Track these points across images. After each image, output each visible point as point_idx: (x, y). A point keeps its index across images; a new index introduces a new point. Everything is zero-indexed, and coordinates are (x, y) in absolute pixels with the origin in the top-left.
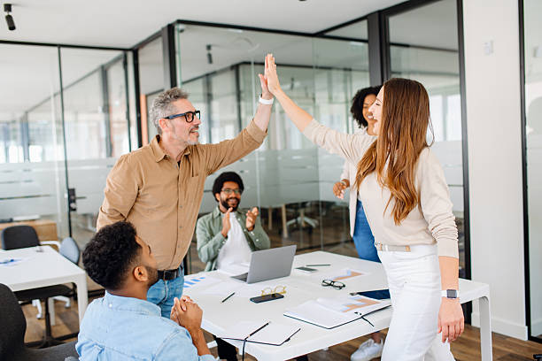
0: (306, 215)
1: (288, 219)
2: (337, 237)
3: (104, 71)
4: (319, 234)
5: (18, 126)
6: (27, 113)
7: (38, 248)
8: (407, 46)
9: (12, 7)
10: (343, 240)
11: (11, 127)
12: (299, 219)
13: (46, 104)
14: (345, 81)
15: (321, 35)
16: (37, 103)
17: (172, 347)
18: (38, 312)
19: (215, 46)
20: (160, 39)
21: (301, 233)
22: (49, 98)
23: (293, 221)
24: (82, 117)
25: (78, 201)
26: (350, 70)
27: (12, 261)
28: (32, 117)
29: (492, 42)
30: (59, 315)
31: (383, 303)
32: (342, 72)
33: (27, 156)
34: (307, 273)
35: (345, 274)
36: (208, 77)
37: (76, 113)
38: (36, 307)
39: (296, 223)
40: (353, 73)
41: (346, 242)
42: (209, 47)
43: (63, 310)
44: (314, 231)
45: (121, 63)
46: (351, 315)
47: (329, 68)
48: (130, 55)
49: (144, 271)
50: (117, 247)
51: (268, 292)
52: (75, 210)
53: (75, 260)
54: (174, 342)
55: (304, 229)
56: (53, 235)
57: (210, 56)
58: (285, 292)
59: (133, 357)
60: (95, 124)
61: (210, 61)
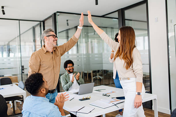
0: (99, 75)
1: (93, 76)
2: (109, 82)
3: (34, 28)
4: (103, 81)
5: (6, 47)
6: (9, 42)
7: (11, 85)
8: (131, 20)
9: (4, 7)
10: (111, 83)
11: (4, 47)
12: (97, 76)
13: (15, 39)
14: (111, 32)
15: (103, 16)
16: (12, 39)
17: (52, 112)
18: (11, 106)
19: (69, 20)
20: (52, 18)
21: (97, 81)
22: (16, 38)
23: (95, 77)
24: (27, 44)
25: (24, 70)
26: (113, 28)
27: (3, 88)
28: (11, 44)
29: (157, 18)
30: (18, 107)
31: (122, 101)
32: (110, 29)
33: (9, 55)
34: (98, 92)
35: (110, 92)
36: (67, 31)
37: (25, 42)
38: (10, 104)
39: (96, 77)
40: (114, 29)
41: (112, 84)
42: (67, 21)
43: (19, 105)
44: (102, 80)
45: (39, 26)
46: (111, 104)
47: (106, 28)
48: (42, 23)
49: (44, 90)
50: (37, 82)
51: (85, 98)
52: (24, 73)
53: (23, 88)
54: (53, 111)
55: (98, 80)
56: (17, 81)
57: (68, 23)
58: (90, 98)
59: (40, 115)
60: (31, 46)
61: (68, 25)
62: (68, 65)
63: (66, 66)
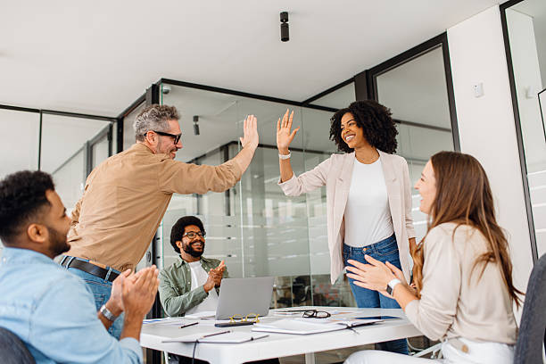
3: (90, 148)
19: (201, 117)
20: (144, 103)
29: (482, 84)
36: (198, 161)
42: (196, 119)
48: (115, 127)
58: (258, 321)
61: (197, 132)
62: (188, 229)
63: (177, 233)
